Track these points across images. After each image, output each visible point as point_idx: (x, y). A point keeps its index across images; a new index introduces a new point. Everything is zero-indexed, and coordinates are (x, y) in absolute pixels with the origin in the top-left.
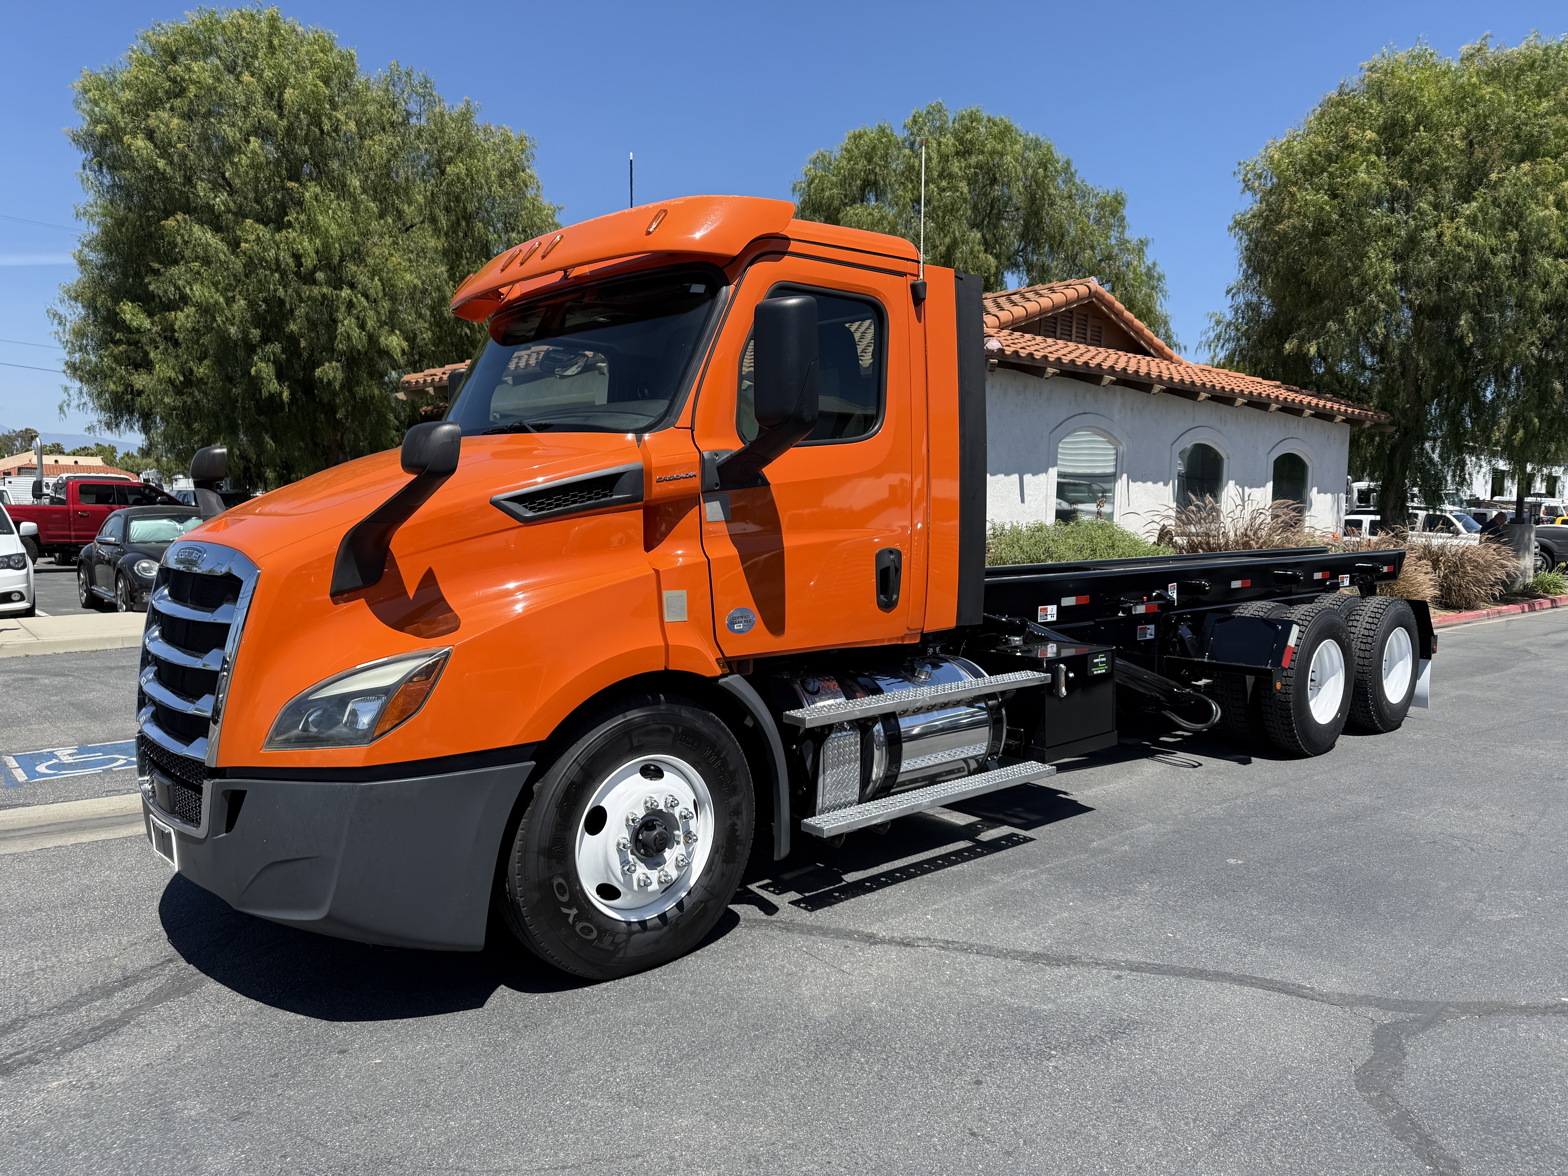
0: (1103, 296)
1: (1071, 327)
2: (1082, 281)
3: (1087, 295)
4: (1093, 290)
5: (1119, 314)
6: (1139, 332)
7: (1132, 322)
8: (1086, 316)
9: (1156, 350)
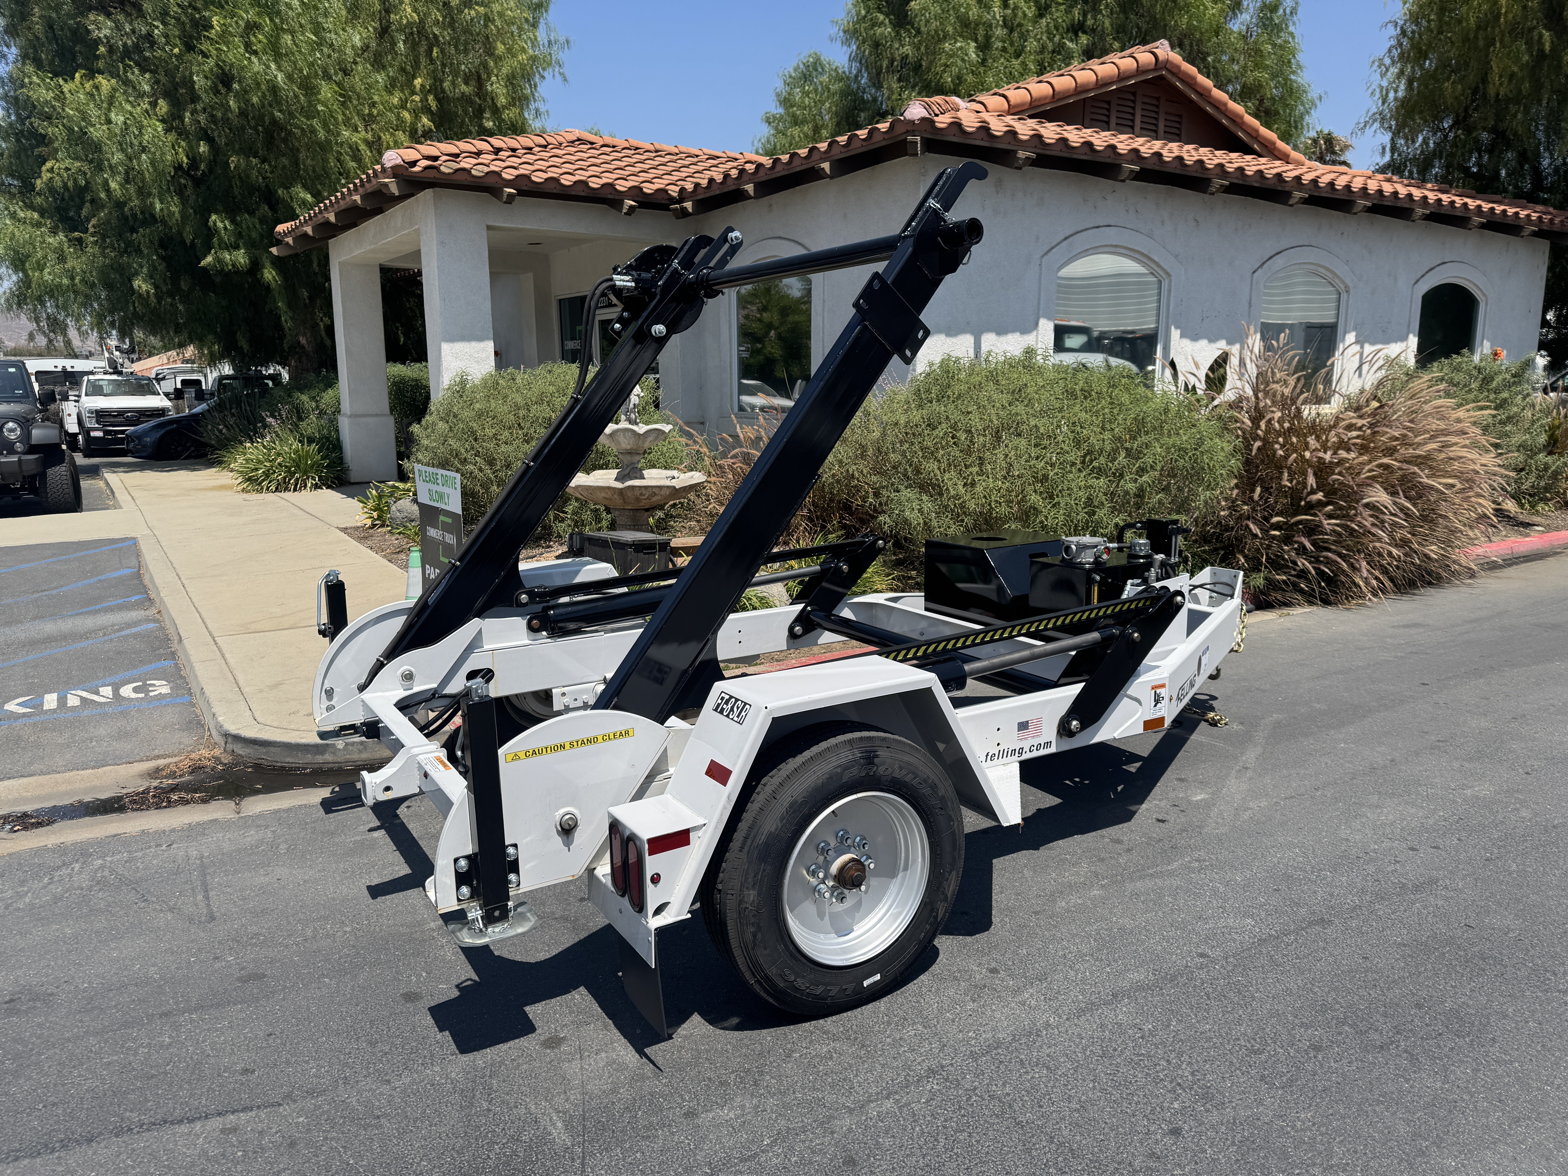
0: (1178, 67)
1: (1133, 114)
2: (1147, 47)
3: (1153, 66)
4: (1161, 58)
5: (1204, 94)
6: (1236, 120)
7: (1225, 105)
8: (1158, 99)
9: (1261, 144)
